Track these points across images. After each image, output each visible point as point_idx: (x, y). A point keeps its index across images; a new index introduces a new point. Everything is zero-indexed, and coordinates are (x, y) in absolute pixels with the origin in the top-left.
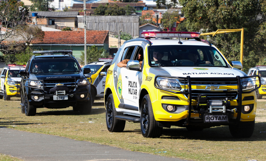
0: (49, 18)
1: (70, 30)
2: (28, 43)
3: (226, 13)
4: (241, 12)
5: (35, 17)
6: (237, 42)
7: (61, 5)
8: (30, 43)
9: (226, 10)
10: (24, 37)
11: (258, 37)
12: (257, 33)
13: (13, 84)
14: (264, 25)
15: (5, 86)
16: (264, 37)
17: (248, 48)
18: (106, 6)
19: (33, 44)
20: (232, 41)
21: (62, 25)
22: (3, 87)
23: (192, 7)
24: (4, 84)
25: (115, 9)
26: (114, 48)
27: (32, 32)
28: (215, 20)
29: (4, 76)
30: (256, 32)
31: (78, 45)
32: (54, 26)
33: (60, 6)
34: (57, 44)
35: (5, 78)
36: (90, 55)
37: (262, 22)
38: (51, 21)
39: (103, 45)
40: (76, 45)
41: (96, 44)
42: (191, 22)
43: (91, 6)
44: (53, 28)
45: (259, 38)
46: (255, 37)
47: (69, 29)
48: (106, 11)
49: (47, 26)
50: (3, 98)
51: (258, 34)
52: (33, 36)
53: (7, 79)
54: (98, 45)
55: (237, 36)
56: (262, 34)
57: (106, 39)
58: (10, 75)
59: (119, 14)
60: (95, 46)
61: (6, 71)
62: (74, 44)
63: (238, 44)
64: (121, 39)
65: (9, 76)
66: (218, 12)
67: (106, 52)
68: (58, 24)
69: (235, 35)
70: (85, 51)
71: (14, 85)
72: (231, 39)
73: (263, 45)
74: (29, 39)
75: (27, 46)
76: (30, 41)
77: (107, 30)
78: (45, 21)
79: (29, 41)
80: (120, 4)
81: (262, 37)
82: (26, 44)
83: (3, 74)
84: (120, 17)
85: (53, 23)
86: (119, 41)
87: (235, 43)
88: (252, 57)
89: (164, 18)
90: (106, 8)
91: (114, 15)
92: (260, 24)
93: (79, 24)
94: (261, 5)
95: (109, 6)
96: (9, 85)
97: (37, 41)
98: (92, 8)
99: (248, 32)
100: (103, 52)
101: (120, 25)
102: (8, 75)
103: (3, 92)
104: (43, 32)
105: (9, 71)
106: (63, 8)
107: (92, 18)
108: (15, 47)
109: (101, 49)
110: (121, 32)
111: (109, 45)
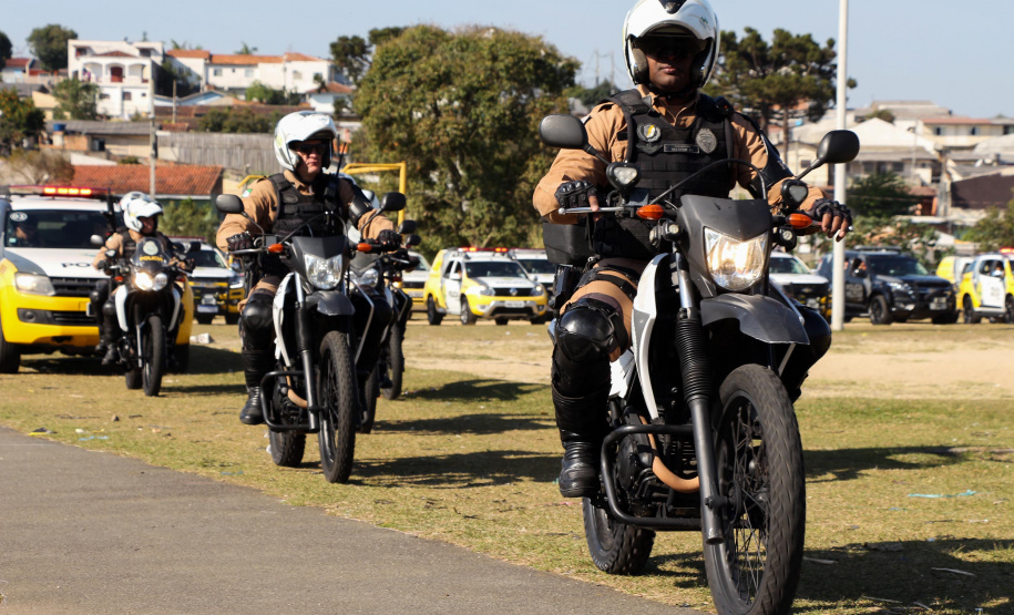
0: (92, 136)
1: (137, 162)
3: (455, 132)
4: (489, 131)
5: (61, 133)
7: (126, 108)
9: (455, 126)
10: (27, 178)
17: (502, 209)
18: (226, 111)
21: (122, 153)
23: (382, 118)
25: (246, 118)
27: (46, 165)
28: (432, 146)
32: (103, 154)
33: (122, 110)
38: (97, 144)
39: (207, 198)
42: (381, 148)
43: (194, 112)
44: (101, 157)
47: (134, 161)
48: (226, 123)
49: (86, 153)
54: (198, 198)
57: (216, 183)
59: (253, 130)
60: (190, 199)
66: (439, 129)
68: (114, 149)
78: (83, 142)
80: (260, 110)
84: (254, 137)
85: (102, 148)
88: (512, 230)
89: (354, 141)
90: (225, 117)
91: (243, 132)
93: (160, 150)
94: (530, 119)
95: (232, 113)
98: (196, 115)
101: (253, 154)
106: (130, 116)
107: (191, 137)
109: (204, 207)
110: (250, 169)
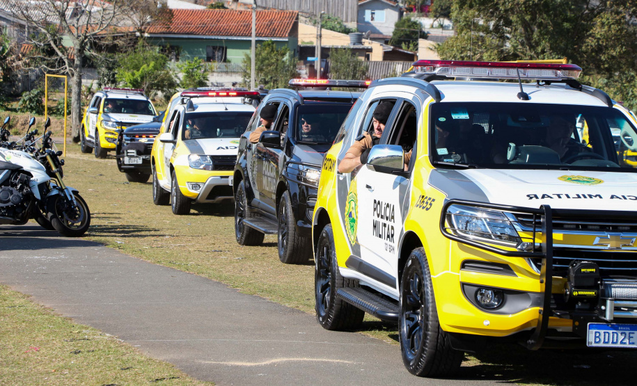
1: (223, 7)
2: (142, 32)
6: (550, 50)
8: (144, 32)
10: (132, 20)
11: (591, 42)
12: (588, 33)
13: (113, 126)
14: (602, 18)
15: (97, 130)
16: (603, 42)
19: (150, 33)
20: (539, 49)
22: (94, 130)
24: (95, 126)
26: (308, 45)
27: (148, 9)
29: (96, 109)
30: (587, 31)
31: (239, 38)
34: (199, 34)
35: (98, 113)
36: (262, 62)
37: (599, 13)
39: (287, 40)
40: (235, 38)
41: (273, 36)
45: (593, 44)
46: (585, 42)
47: (221, 5)
50: (93, 152)
51: (590, 35)
52: (151, 17)
53: (101, 116)
54: (278, 40)
55: (550, 39)
56: (599, 36)
57: (293, 27)
58: (108, 108)
60: (271, 41)
61: (101, 99)
62: (231, 35)
63: (551, 54)
64: (322, 26)
65: (106, 109)
67: (292, 57)
69: (546, 37)
70: (252, 53)
71: (115, 129)
72: (538, 44)
73: (600, 57)
74: (142, 25)
75: (138, 37)
76: (145, 28)
77: (296, 11)
79: (143, 28)
81: (598, 42)
82: (138, 34)
83: (94, 106)
86: (319, 33)
87: (545, 52)
92: (595, 17)
96: (105, 129)
97: (159, 28)
99: (572, 31)
100: (288, 54)
102: (104, 107)
103: (94, 141)
104: (171, 10)
105: (106, 100)
108: (114, 38)
109: (283, 48)
110: (323, 16)
111: (299, 39)
